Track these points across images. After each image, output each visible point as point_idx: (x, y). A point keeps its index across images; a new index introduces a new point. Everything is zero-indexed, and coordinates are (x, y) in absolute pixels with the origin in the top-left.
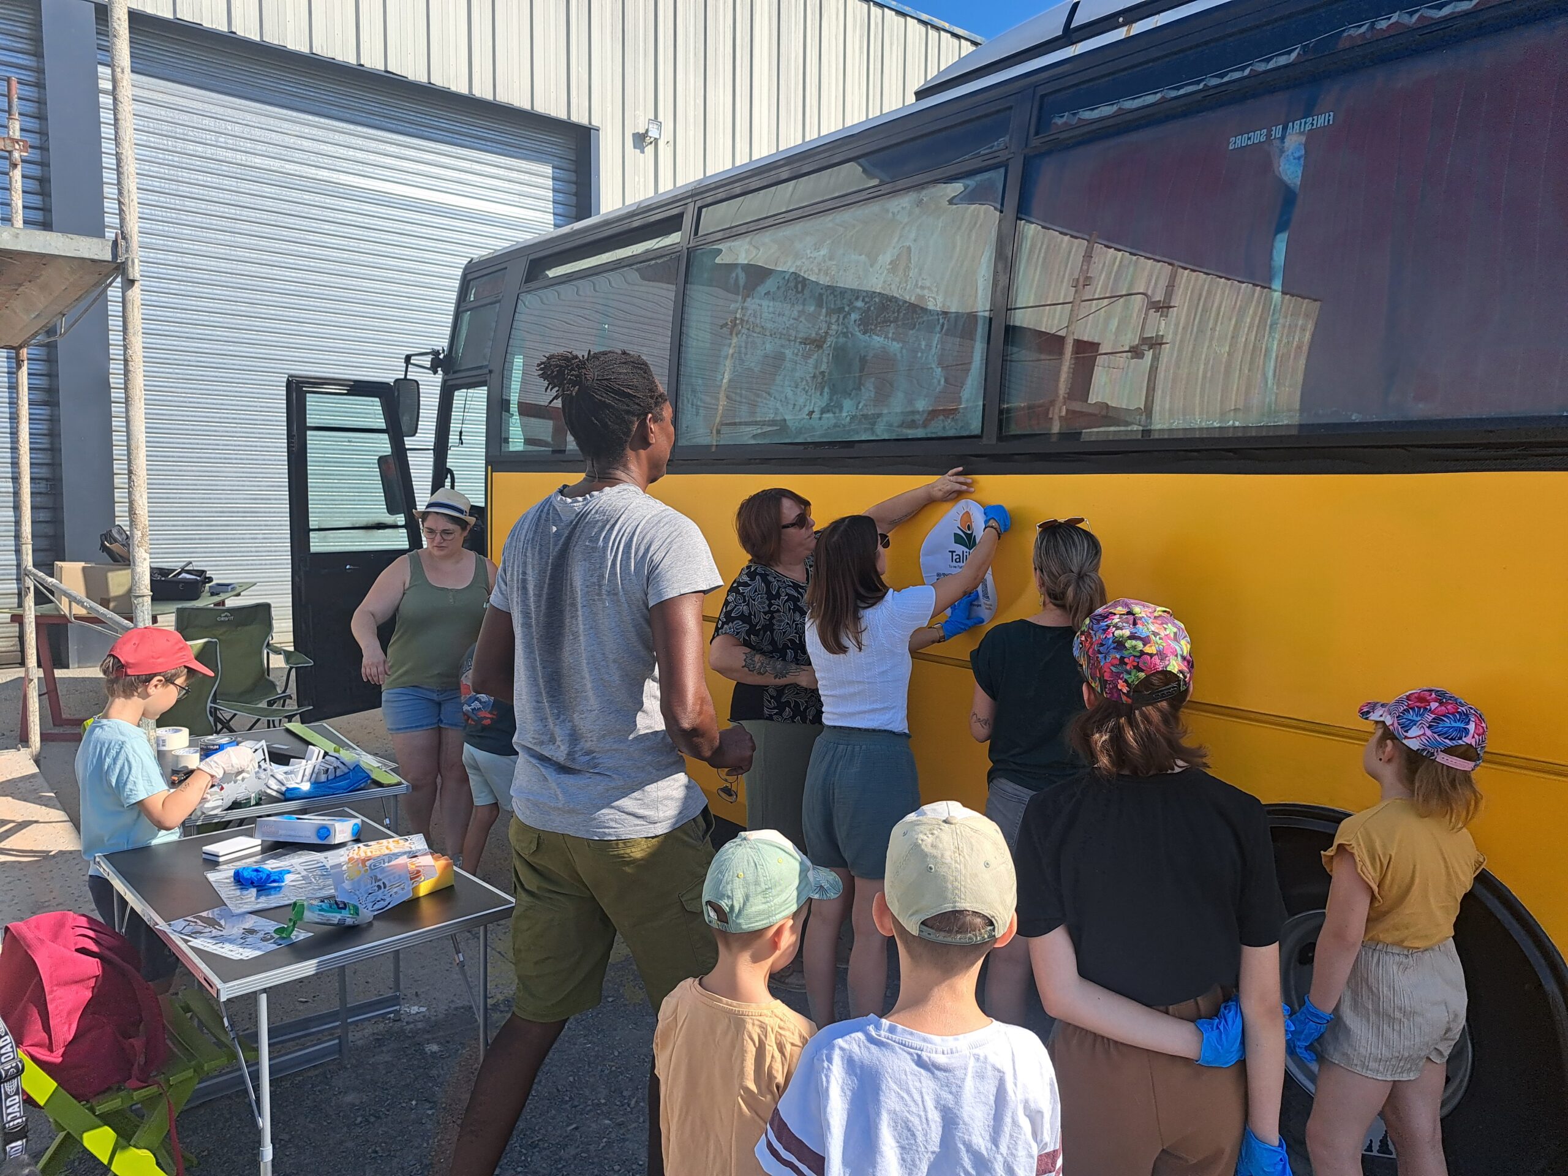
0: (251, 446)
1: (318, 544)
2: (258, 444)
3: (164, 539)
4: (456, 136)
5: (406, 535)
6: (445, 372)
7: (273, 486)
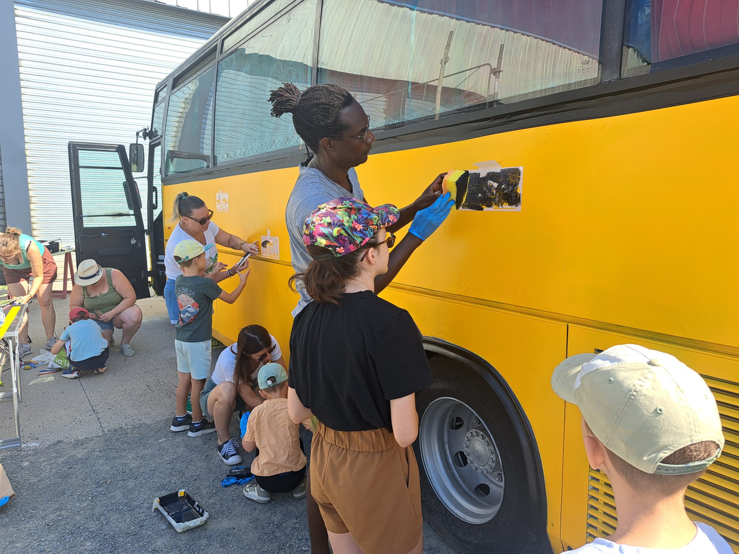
0: (97, 183)
1: (87, 223)
2: (101, 182)
3: (57, 227)
4: (193, 32)
5: (134, 219)
6: (150, 138)
7: (108, 202)
